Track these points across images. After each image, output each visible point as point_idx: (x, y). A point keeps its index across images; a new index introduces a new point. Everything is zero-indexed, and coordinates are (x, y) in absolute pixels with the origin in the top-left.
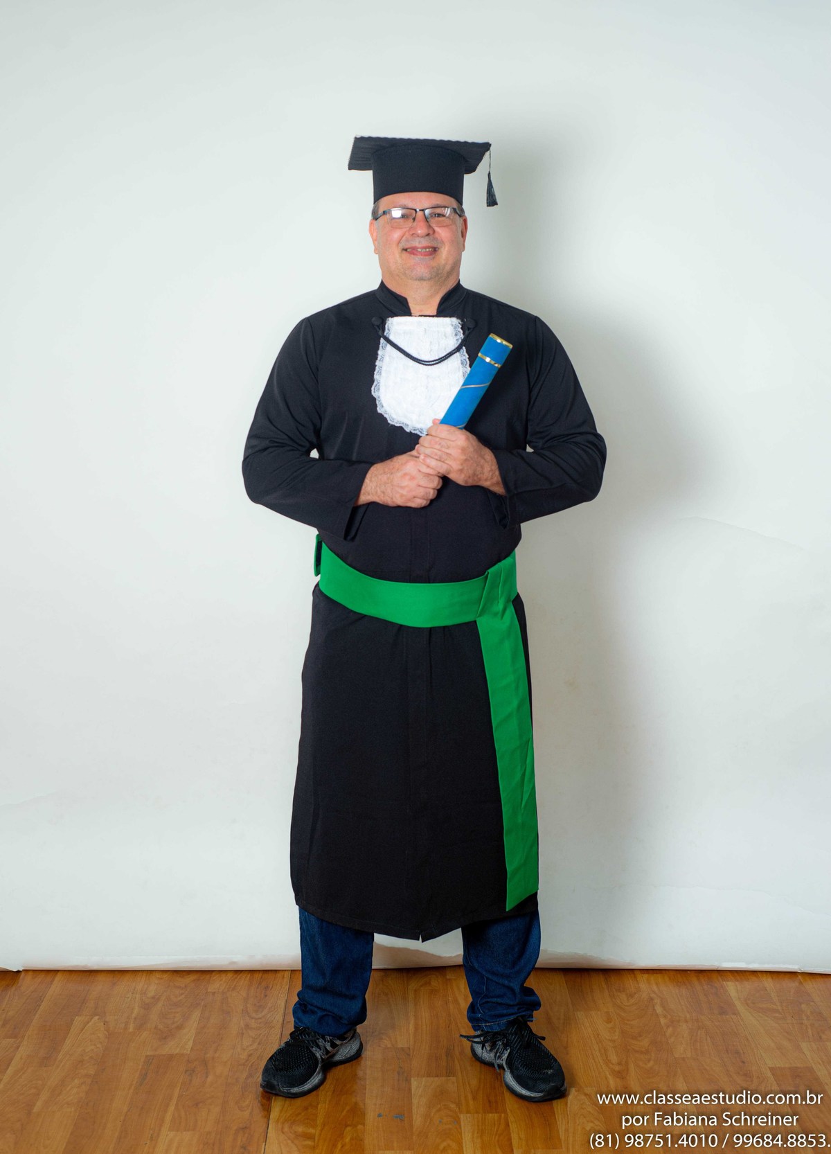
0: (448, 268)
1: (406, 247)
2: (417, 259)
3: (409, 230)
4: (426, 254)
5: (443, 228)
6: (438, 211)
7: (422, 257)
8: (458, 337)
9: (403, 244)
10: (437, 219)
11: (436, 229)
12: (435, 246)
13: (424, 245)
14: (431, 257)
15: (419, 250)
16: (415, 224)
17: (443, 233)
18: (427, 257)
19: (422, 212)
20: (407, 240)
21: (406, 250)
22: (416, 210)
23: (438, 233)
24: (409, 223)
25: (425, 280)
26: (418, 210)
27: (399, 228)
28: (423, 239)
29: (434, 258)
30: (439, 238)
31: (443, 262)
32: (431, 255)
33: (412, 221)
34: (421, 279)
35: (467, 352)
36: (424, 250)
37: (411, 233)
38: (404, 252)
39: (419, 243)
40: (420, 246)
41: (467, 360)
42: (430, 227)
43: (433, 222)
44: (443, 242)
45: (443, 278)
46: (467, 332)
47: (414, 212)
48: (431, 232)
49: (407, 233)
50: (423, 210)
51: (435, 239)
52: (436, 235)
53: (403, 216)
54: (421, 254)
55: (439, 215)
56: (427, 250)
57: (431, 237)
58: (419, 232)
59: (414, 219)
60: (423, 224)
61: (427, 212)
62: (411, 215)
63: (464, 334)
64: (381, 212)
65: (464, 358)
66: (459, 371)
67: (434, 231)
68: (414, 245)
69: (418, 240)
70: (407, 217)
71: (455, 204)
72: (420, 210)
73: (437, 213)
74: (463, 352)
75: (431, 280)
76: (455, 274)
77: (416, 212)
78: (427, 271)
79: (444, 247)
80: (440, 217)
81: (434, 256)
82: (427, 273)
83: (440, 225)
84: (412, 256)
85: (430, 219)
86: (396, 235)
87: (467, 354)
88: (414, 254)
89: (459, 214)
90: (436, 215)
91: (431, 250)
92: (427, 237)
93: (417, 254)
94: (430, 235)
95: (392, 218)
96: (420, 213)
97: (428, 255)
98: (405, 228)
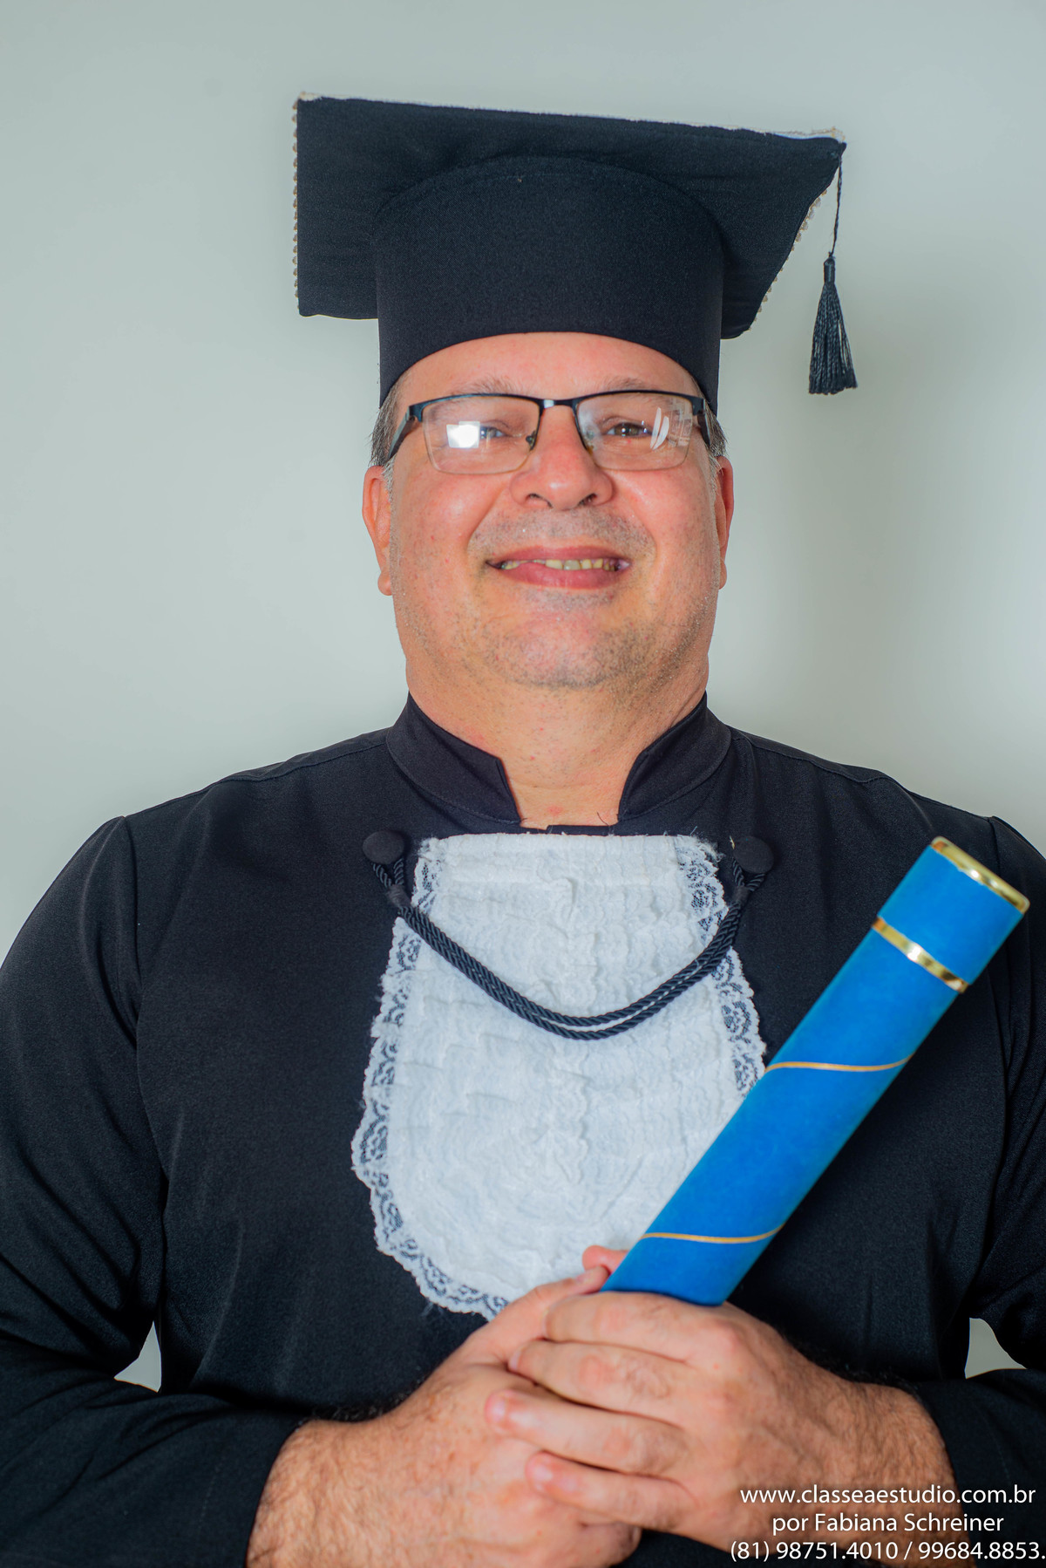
0: (667, 638)
1: (499, 551)
2: (545, 598)
3: (514, 481)
4: (580, 581)
5: (651, 477)
6: (631, 409)
7: (564, 591)
8: (706, 913)
9: (489, 543)
10: (623, 442)
11: (623, 480)
12: (619, 549)
13: (576, 544)
14: (601, 593)
15: (553, 564)
16: (535, 459)
17: (652, 502)
18: (584, 592)
19: (565, 410)
20: (505, 525)
21: (499, 565)
22: (539, 402)
23: (634, 499)
24: (514, 456)
25: (574, 686)
26: (548, 404)
27: (473, 476)
28: (567, 516)
29: (611, 597)
30: (632, 518)
31: (649, 614)
32: (600, 583)
33: (525, 445)
34: (562, 681)
35: (747, 975)
36: (571, 565)
37: (521, 493)
38: (492, 573)
39: (549, 532)
40: (558, 545)
41: (750, 1006)
42: (598, 469)
43: (611, 451)
44: (649, 536)
45: (648, 681)
46: (740, 891)
47: (535, 408)
48: (603, 492)
49: (503, 498)
50: (570, 403)
51: (615, 521)
52: (621, 502)
53: (496, 431)
54: (561, 578)
55: (633, 429)
56: (586, 564)
57: (602, 514)
58: (554, 486)
59: (533, 440)
60: (569, 453)
61: (586, 417)
62: (521, 426)
63: (728, 897)
65: (737, 997)
66: (718, 1053)
67: (614, 491)
68: (531, 544)
69: (547, 519)
70: (506, 435)
71: (689, 387)
72: (558, 403)
73: (624, 421)
74: (730, 975)
75: (598, 687)
76: (691, 668)
77: (542, 410)
78: (582, 648)
79: (650, 557)
80: (635, 436)
81: (610, 588)
82: (584, 655)
83: (638, 466)
84: (525, 586)
85: (595, 442)
86: (459, 505)
87: (745, 984)
88: (531, 579)
89: (707, 441)
90: (619, 426)
91: (599, 564)
92: (583, 511)
93: (542, 583)
94: (597, 501)
95: (444, 444)
96: (557, 416)
97: (586, 586)
98: (496, 482)
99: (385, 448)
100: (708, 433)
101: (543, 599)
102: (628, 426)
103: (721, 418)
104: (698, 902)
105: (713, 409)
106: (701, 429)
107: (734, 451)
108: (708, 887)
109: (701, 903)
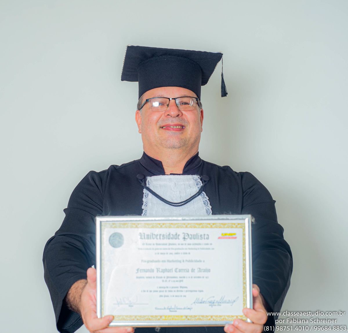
0: (192, 140)
1: (162, 125)
5: (189, 112)
6: (185, 100)
7: (174, 131)
8: (199, 186)
9: (161, 123)
10: (184, 106)
11: (184, 112)
12: (183, 124)
13: (176, 123)
14: (180, 132)
15: (172, 127)
16: (169, 108)
17: (189, 116)
20: (163, 120)
21: (162, 127)
22: (169, 99)
23: (186, 116)
24: (165, 108)
25: (176, 148)
27: (158, 112)
28: (174, 118)
29: (182, 133)
30: (186, 119)
31: (189, 136)
32: (180, 130)
34: (173, 147)
36: (175, 127)
37: (166, 114)
38: (161, 129)
39: (171, 121)
40: (173, 124)
42: (179, 110)
43: (181, 107)
44: (188, 122)
47: (168, 100)
48: (180, 114)
49: (163, 116)
50: (175, 99)
51: (183, 119)
52: (183, 116)
53: (162, 104)
54: (173, 129)
55: (186, 103)
56: (178, 127)
57: (180, 118)
58: (172, 113)
59: (168, 105)
60: (174, 108)
61: (178, 101)
62: (166, 103)
63: (202, 183)
64: (144, 101)
67: (182, 114)
68: (168, 123)
69: (171, 119)
70: (163, 104)
71: (196, 96)
72: (172, 99)
73: (184, 102)
74: (204, 196)
75: (180, 149)
76: (196, 146)
77: (170, 100)
78: (177, 141)
79: (188, 126)
80: (186, 105)
81: (182, 131)
82: (177, 143)
83: (186, 110)
84: (167, 131)
85: (179, 106)
86: (155, 117)
87: (207, 197)
88: (168, 130)
89: (199, 105)
90: (183, 103)
91: (180, 127)
92: (177, 118)
93: (170, 130)
94: (179, 116)
95: (152, 106)
96: (172, 101)
97: (178, 131)
98: (162, 113)
99: (140, 107)
100: (199, 104)
101: (171, 133)
102: (185, 103)
103: (201, 101)
104: (197, 184)
105: (200, 100)
106: (198, 103)
107: (204, 108)
108: (199, 182)
109: (198, 184)
